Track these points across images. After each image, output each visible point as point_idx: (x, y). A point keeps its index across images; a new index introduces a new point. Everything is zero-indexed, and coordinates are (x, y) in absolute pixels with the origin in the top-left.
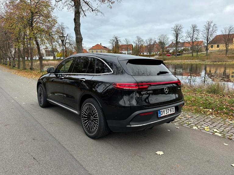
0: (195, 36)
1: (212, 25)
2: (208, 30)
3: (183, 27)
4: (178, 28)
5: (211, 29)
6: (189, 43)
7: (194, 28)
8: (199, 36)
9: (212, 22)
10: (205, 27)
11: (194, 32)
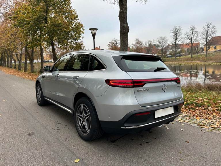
0: (194, 38)
1: (211, 26)
2: (207, 31)
3: (181, 29)
4: (177, 30)
5: (210, 31)
6: (188, 44)
7: (193, 30)
8: (198, 37)
9: (211, 24)
10: (203, 28)
11: (192, 34)
